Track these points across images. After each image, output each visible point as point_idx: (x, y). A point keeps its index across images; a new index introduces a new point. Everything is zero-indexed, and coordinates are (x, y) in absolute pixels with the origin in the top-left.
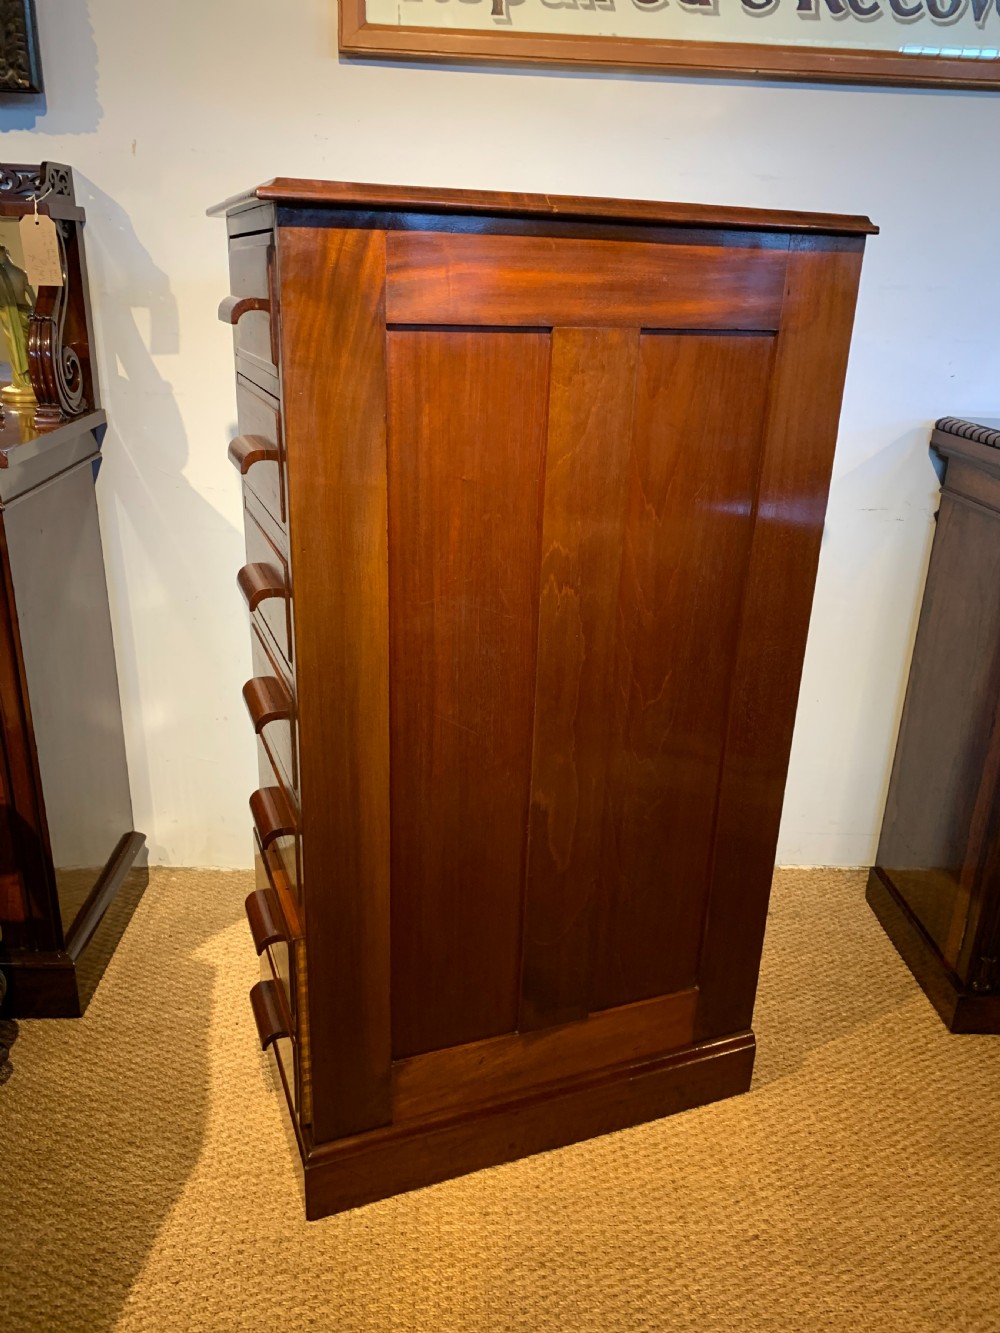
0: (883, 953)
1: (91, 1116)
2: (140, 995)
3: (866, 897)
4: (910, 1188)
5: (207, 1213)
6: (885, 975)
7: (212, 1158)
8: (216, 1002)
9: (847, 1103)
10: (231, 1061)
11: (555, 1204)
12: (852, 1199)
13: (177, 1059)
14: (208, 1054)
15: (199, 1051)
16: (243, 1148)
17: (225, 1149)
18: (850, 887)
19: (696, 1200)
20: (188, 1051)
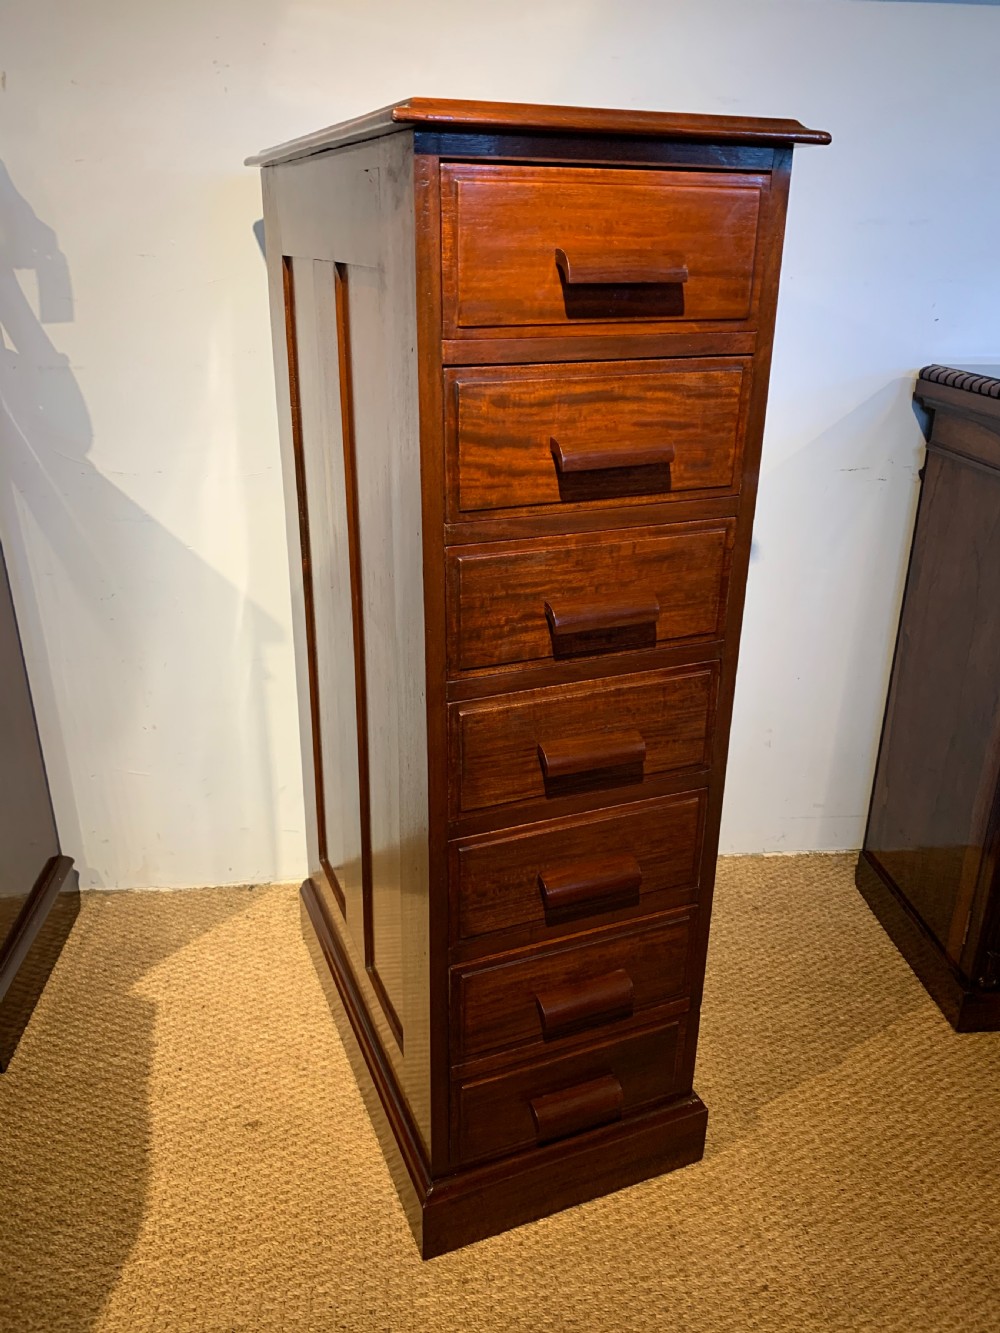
0: (878, 945)
1: (15, 1191)
2: (70, 1042)
3: (856, 883)
4: (927, 1217)
5: (148, 1302)
6: (882, 970)
7: (154, 1233)
8: (157, 1046)
9: (853, 1120)
10: (174, 1114)
11: (541, 1263)
12: (865, 1235)
13: (113, 1116)
14: (149, 1107)
15: (138, 1105)
16: (188, 1219)
17: (168, 1221)
18: (838, 873)
19: (697, 1247)
20: (125, 1106)
